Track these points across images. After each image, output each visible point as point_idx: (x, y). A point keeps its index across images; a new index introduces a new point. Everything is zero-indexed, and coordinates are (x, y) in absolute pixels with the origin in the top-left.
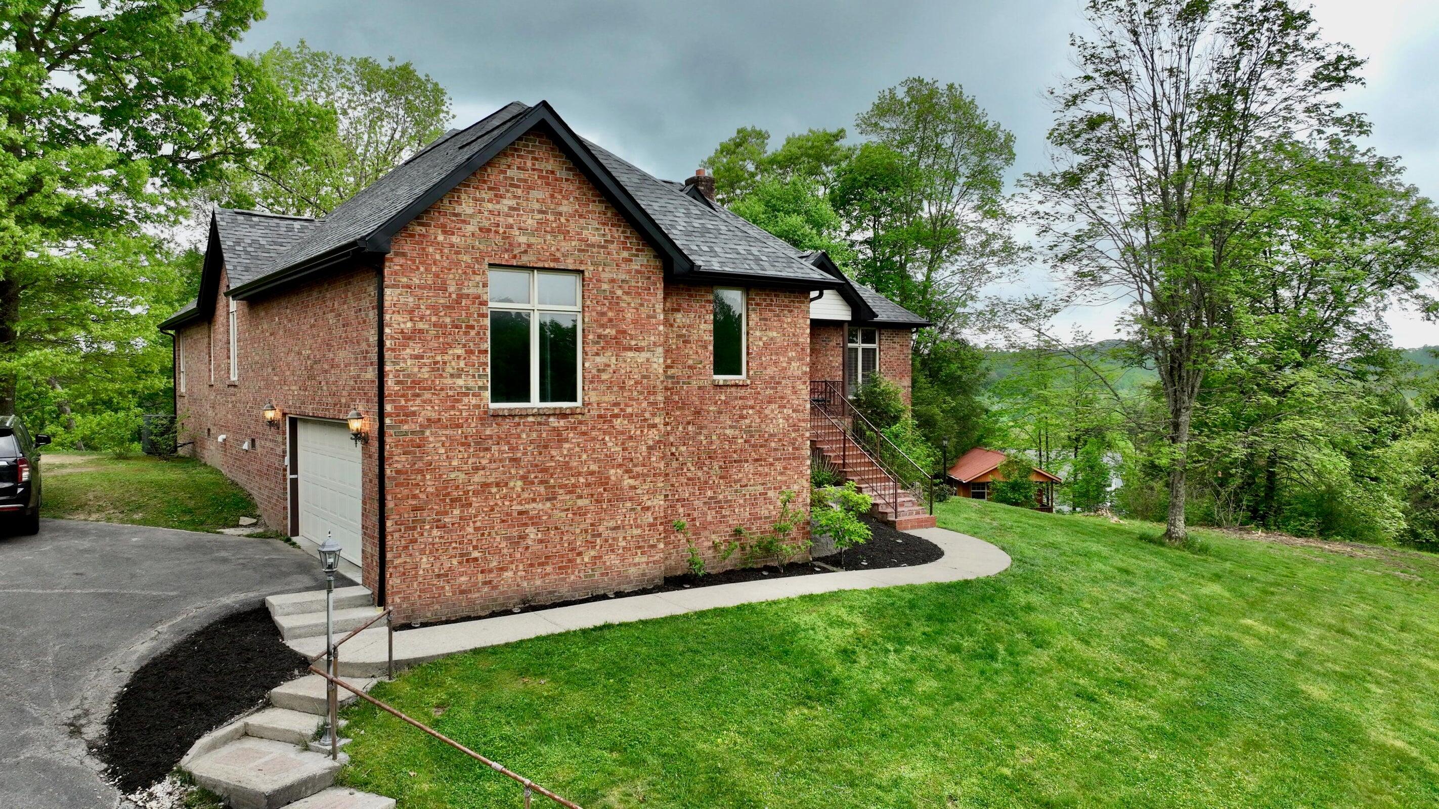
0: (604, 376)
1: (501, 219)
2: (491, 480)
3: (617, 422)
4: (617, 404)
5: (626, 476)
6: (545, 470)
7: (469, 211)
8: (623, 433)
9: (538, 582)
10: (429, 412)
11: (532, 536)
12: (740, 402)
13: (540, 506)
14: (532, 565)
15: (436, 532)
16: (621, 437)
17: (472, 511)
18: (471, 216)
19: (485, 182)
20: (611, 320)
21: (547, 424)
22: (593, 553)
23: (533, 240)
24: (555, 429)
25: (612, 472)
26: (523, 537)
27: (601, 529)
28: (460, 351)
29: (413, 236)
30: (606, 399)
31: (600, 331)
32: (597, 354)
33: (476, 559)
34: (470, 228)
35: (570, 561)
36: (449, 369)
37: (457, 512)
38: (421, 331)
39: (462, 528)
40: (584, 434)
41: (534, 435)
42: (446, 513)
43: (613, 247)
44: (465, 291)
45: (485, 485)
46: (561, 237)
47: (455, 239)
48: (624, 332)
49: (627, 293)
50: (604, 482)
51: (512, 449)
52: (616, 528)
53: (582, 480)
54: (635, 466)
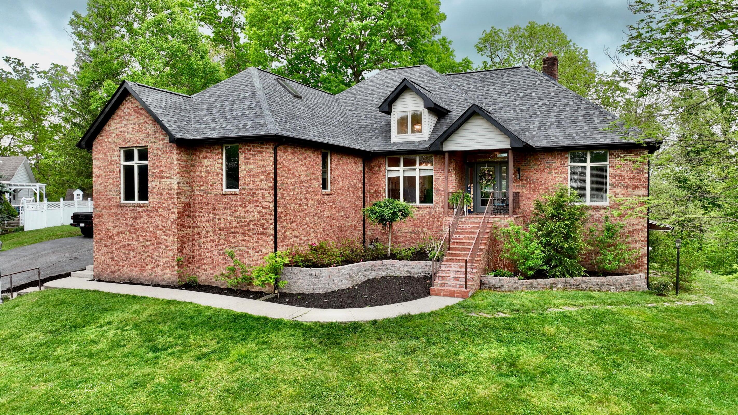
0: (155, 190)
1: (122, 129)
2: (120, 231)
3: (160, 210)
4: (159, 202)
5: (163, 234)
6: (135, 229)
7: (113, 128)
8: (161, 215)
9: (134, 274)
10: (103, 204)
11: (132, 255)
12: (234, 203)
13: (134, 243)
14: (132, 266)
15: (105, 248)
16: (161, 217)
17: (115, 242)
18: (114, 130)
19: (118, 116)
20: (157, 166)
21: (136, 210)
22: (151, 266)
23: (131, 136)
24: (139, 212)
25: (158, 232)
26: (129, 255)
27: (154, 256)
28: (111, 181)
29: (99, 140)
30: (155, 200)
31: (153, 171)
32: (152, 181)
33: (116, 260)
34: (114, 135)
35: (144, 267)
36: (108, 188)
37: (110, 241)
38: (101, 175)
39: (112, 248)
40: (148, 215)
41: (132, 214)
42: (108, 242)
43: (157, 134)
44: (113, 159)
45: (118, 232)
46: (140, 133)
47: (110, 140)
48: (162, 171)
49: (163, 153)
50: (155, 236)
51: (126, 219)
52: (160, 256)
53: (147, 234)
54: (166, 230)
